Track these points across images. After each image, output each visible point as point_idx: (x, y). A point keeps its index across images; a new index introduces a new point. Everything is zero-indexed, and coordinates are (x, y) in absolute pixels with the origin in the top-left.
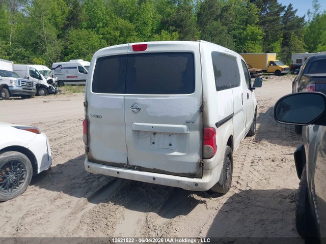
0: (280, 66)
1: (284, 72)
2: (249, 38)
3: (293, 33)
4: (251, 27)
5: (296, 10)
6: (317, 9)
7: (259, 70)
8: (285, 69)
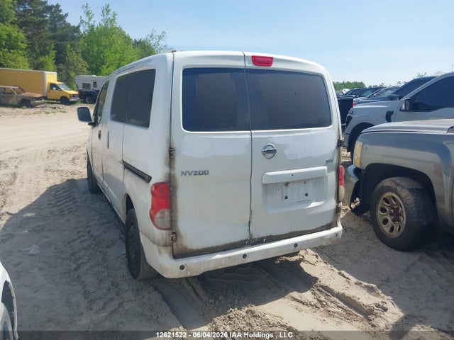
0: (66, 91)
1: (73, 100)
2: (4, 43)
3: (69, 46)
4: (6, 27)
5: (67, 15)
6: (90, 19)
7: (39, 95)
8: (74, 96)
